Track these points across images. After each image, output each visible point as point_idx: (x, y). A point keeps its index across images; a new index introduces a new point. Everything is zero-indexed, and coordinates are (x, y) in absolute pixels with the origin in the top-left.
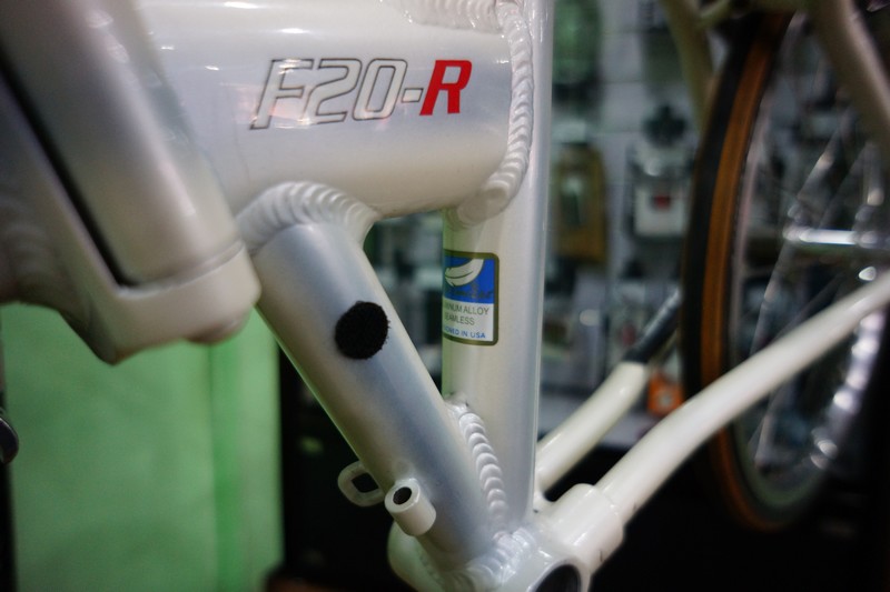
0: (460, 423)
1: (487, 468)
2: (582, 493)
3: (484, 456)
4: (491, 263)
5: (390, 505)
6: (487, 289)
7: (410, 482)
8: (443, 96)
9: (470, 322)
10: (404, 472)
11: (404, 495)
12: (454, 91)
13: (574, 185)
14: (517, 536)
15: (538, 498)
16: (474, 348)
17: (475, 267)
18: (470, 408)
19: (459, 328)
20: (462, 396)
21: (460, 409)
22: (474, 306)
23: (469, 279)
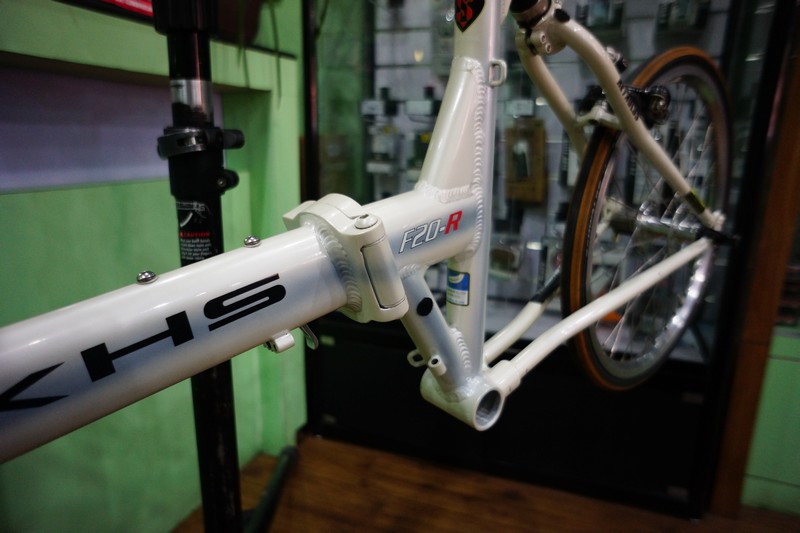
0: (455, 335)
1: (464, 352)
2: (504, 363)
3: (463, 348)
4: (467, 276)
5: (430, 364)
6: (465, 285)
7: (437, 357)
8: (452, 226)
9: (459, 297)
10: (435, 353)
11: (435, 361)
12: (456, 223)
13: (522, 147)
14: (475, 379)
15: (484, 366)
16: (460, 307)
17: (461, 278)
18: (458, 330)
19: (454, 299)
20: (455, 325)
21: (454, 330)
22: (460, 291)
23: (459, 281)
